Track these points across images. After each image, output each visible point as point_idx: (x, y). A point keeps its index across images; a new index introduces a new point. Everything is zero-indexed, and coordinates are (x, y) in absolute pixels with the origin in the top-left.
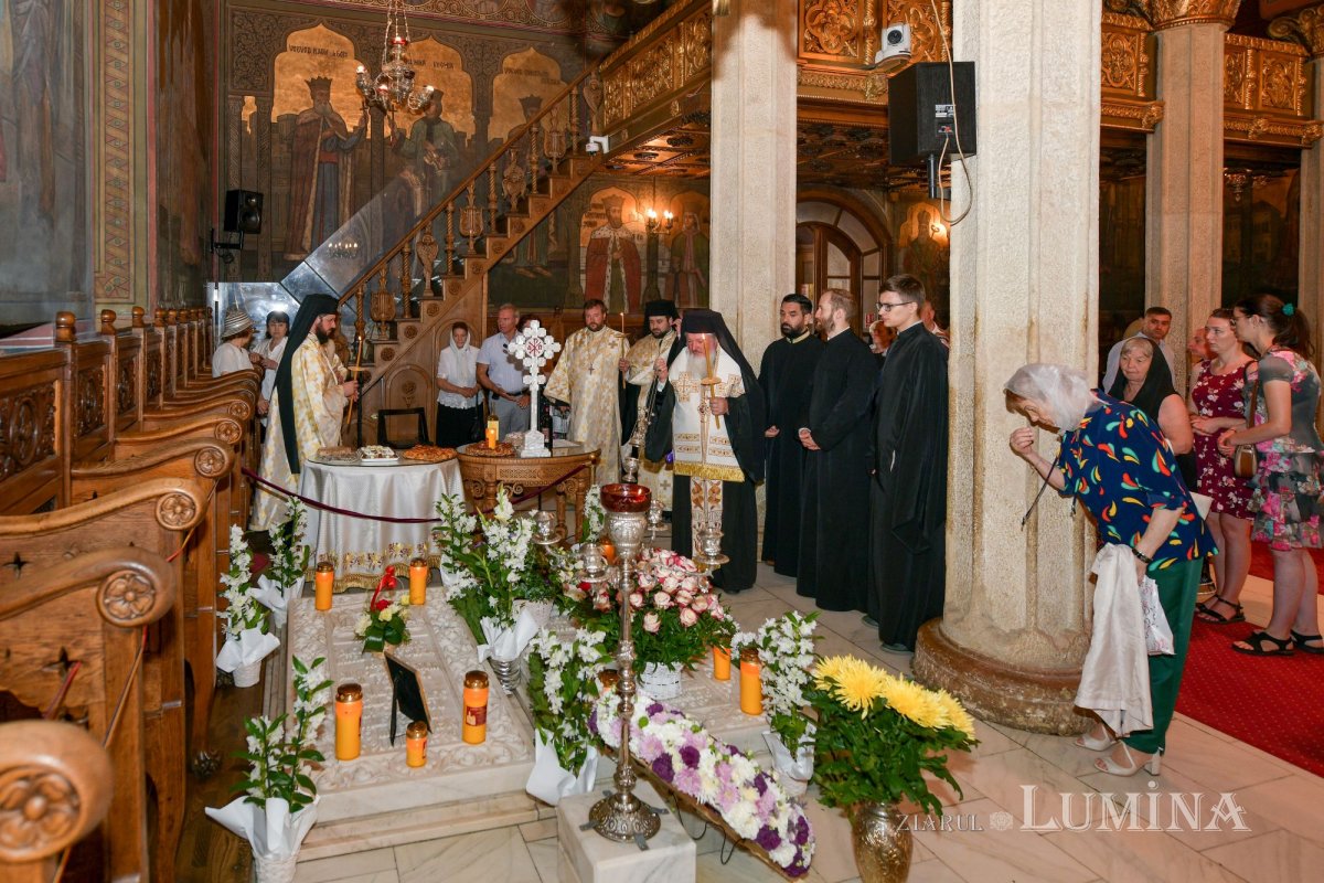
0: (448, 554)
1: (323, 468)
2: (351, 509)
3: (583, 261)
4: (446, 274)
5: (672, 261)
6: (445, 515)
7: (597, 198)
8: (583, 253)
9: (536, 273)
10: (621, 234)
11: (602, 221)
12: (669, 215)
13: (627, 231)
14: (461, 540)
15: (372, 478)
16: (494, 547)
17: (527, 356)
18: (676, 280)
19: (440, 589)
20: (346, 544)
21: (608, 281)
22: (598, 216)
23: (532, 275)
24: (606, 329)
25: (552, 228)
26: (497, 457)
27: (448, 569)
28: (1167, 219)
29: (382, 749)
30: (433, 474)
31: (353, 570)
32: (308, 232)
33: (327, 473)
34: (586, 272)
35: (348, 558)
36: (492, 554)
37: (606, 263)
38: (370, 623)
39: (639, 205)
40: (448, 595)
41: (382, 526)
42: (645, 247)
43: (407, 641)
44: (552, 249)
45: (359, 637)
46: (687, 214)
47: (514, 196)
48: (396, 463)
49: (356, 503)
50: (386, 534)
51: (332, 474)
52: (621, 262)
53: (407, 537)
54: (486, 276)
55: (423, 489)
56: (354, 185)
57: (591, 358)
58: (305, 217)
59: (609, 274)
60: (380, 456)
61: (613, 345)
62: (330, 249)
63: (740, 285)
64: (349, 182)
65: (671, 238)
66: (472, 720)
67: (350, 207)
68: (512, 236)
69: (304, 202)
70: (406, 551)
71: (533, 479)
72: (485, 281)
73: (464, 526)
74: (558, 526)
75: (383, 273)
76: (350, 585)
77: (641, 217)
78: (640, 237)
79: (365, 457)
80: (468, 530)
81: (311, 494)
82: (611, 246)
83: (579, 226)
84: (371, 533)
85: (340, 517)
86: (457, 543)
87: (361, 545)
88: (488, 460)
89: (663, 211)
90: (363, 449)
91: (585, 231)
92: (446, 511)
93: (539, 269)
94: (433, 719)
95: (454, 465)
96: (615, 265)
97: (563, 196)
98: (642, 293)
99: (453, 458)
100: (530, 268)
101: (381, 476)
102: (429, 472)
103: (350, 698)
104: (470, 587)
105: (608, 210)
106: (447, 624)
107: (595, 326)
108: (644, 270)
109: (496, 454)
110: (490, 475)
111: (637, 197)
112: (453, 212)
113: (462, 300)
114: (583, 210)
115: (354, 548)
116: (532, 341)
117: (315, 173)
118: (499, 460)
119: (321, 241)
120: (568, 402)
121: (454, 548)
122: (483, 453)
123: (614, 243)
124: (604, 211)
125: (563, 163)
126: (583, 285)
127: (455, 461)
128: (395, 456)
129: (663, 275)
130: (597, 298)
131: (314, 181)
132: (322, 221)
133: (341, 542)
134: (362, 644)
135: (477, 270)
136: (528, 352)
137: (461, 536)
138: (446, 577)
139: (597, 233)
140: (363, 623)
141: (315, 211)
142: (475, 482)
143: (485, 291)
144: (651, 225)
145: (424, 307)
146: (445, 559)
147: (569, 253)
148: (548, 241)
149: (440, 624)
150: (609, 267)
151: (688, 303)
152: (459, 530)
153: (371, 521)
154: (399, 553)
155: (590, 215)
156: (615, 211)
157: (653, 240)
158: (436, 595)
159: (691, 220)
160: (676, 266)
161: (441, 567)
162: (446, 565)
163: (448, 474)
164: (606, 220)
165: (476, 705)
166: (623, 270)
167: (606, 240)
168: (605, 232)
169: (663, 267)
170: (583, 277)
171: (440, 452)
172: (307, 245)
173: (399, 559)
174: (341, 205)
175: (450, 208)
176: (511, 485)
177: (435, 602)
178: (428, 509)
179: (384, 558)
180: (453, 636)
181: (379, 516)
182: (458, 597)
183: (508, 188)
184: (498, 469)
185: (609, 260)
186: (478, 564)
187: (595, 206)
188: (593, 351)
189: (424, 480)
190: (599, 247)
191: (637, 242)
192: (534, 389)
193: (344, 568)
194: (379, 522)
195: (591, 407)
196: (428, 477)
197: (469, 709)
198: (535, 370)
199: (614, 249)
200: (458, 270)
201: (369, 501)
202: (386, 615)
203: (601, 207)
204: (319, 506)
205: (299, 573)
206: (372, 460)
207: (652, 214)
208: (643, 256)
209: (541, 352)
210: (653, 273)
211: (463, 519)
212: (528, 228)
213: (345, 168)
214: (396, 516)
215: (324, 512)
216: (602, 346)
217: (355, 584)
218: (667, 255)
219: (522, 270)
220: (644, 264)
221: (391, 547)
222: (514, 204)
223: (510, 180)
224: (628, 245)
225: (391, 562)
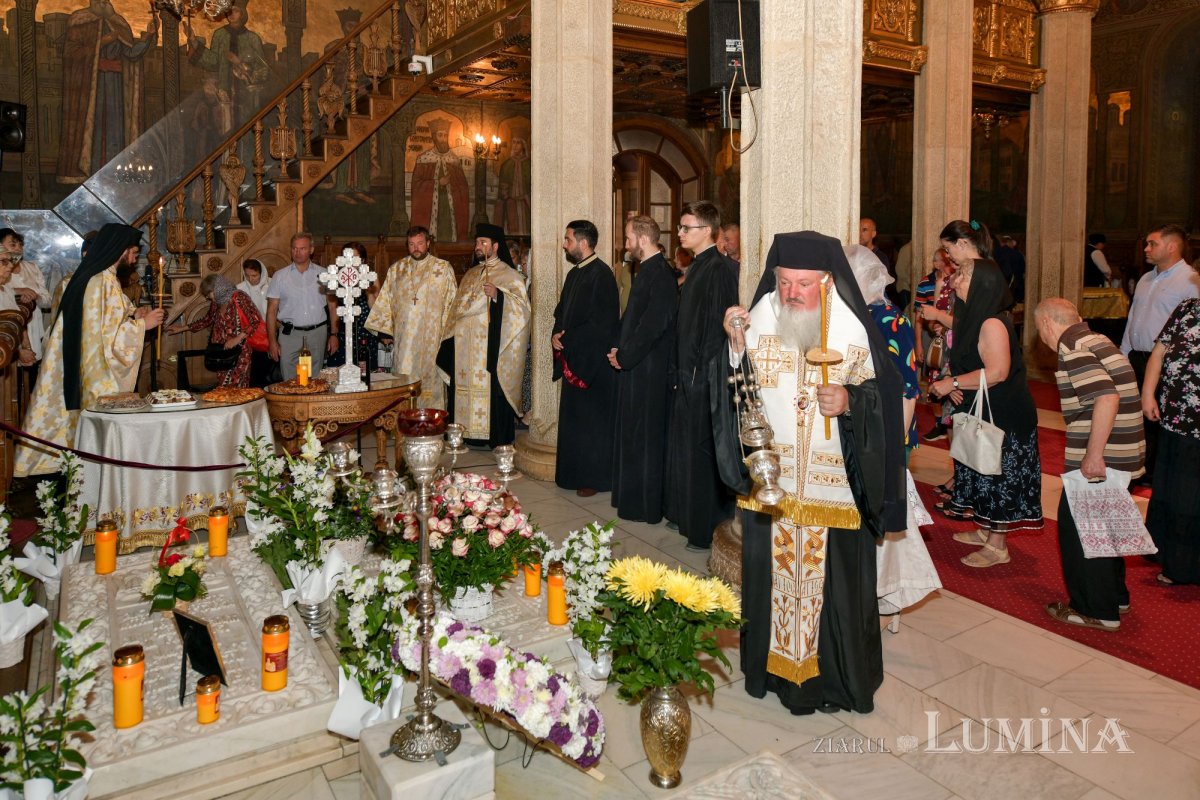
0: (253, 500)
1: (104, 417)
2: (140, 460)
3: (408, 187)
4: (255, 200)
5: (500, 188)
6: (250, 458)
7: (422, 121)
8: (408, 179)
9: (357, 200)
10: (448, 159)
11: (427, 146)
12: (497, 140)
13: (454, 155)
14: (268, 484)
15: (164, 424)
16: (300, 488)
17: (340, 286)
18: (505, 207)
19: (245, 538)
20: (134, 500)
21: (435, 207)
22: (424, 139)
23: (353, 202)
24: (430, 258)
25: (374, 151)
26: (309, 394)
27: (254, 517)
28: (929, 152)
29: (169, 711)
30: (237, 417)
31: (144, 527)
32: (86, 151)
33: (109, 422)
34: (411, 198)
35: (137, 515)
36: (298, 494)
37: (432, 190)
38: (159, 580)
39: (466, 130)
40: (253, 543)
41: (178, 478)
42: (473, 173)
43: (203, 596)
44: (375, 174)
45: (146, 598)
46: (515, 139)
47: (331, 116)
48: (194, 407)
49: (145, 453)
50: (182, 486)
51: (115, 423)
52: (449, 189)
53: (208, 486)
54: (301, 202)
55: (225, 434)
56: (142, 99)
57: (415, 288)
58: (83, 134)
59: (436, 200)
60: (174, 400)
61: (438, 274)
62: (119, 172)
63: (559, 211)
64: (136, 95)
65: (499, 164)
66: (271, 666)
67: (139, 124)
68: (329, 160)
69: (81, 116)
70: (206, 501)
71: (349, 415)
72: (300, 208)
73: (271, 469)
74: (378, 463)
75: (180, 199)
76: (140, 544)
77: (469, 142)
78: (468, 163)
79: (156, 402)
80: (276, 473)
81: (90, 446)
82: (437, 171)
83: (404, 150)
84: (164, 484)
85: (127, 470)
86: (264, 487)
87: (153, 500)
88: (299, 398)
89: (491, 136)
90: (154, 394)
91: (410, 155)
92: (251, 454)
93: (361, 195)
94: (229, 672)
95: (262, 405)
96: (442, 191)
97: (385, 118)
98: (471, 220)
99: (260, 398)
100: (351, 194)
101: (175, 423)
102: (232, 414)
103: (130, 661)
104: (278, 532)
105: (434, 134)
106: (250, 574)
107: (419, 255)
108: (472, 197)
109: (308, 391)
110: (302, 414)
111: (465, 121)
112: (262, 132)
113: (274, 228)
114: (408, 133)
115: (144, 503)
116: (345, 270)
117: (94, 83)
118: (312, 398)
119: (104, 162)
120: (391, 333)
121: (260, 493)
122: (293, 391)
123: (441, 169)
124: (429, 135)
125: (384, 83)
126: (409, 211)
127: (263, 400)
128: (192, 399)
129: (492, 202)
130: (424, 225)
131: (93, 92)
132: (104, 139)
133: (127, 498)
134: (149, 604)
135: (291, 195)
136: (341, 282)
137: (267, 480)
138: (251, 523)
139: (422, 157)
140: (151, 581)
141: (95, 127)
142: (285, 422)
143: (300, 218)
144: (478, 149)
145: (230, 236)
146: (251, 506)
147: (392, 179)
148: (371, 165)
149: (243, 575)
150: (436, 194)
151: (517, 230)
152: (265, 474)
153: (164, 471)
154: (198, 504)
155: (415, 139)
156: (441, 135)
157: (481, 166)
158: (240, 545)
159: (519, 146)
160: (504, 192)
161: (246, 515)
162: (253, 512)
163: (254, 416)
164: (432, 145)
165: (276, 650)
166: (450, 196)
167: (432, 165)
168: (431, 157)
169: (492, 194)
170: (408, 203)
171: (244, 393)
172: (85, 166)
173: (199, 511)
174: (128, 121)
175: (258, 127)
176: (325, 422)
177: (238, 552)
178: (231, 455)
179: (180, 511)
180: (257, 585)
181: (174, 465)
182: (264, 544)
183: (324, 108)
184: (310, 408)
185: (436, 186)
186: (284, 506)
187: (421, 129)
188: (417, 280)
189: (227, 423)
190: (425, 173)
191: (465, 167)
192: (349, 321)
193: (133, 526)
194: (174, 473)
195: (415, 339)
196: (231, 420)
197: (267, 655)
198: (349, 301)
199: (441, 174)
200: (268, 195)
201: (160, 450)
202: (177, 570)
203: (426, 130)
204: (100, 460)
205: (75, 536)
206: (165, 405)
207: (480, 139)
208: (471, 182)
209: (356, 281)
210: (481, 200)
211: (270, 462)
212: (347, 151)
213: (131, 78)
214: (194, 464)
215: (107, 467)
216: (427, 274)
217: (147, 543)
218: (496, 181)
219: (343, 196)
220: (472, 190)
221: (189, 499)
222: (331, 125)
223: (326, 99)
224: (455, 170)
225: (189, 514)
